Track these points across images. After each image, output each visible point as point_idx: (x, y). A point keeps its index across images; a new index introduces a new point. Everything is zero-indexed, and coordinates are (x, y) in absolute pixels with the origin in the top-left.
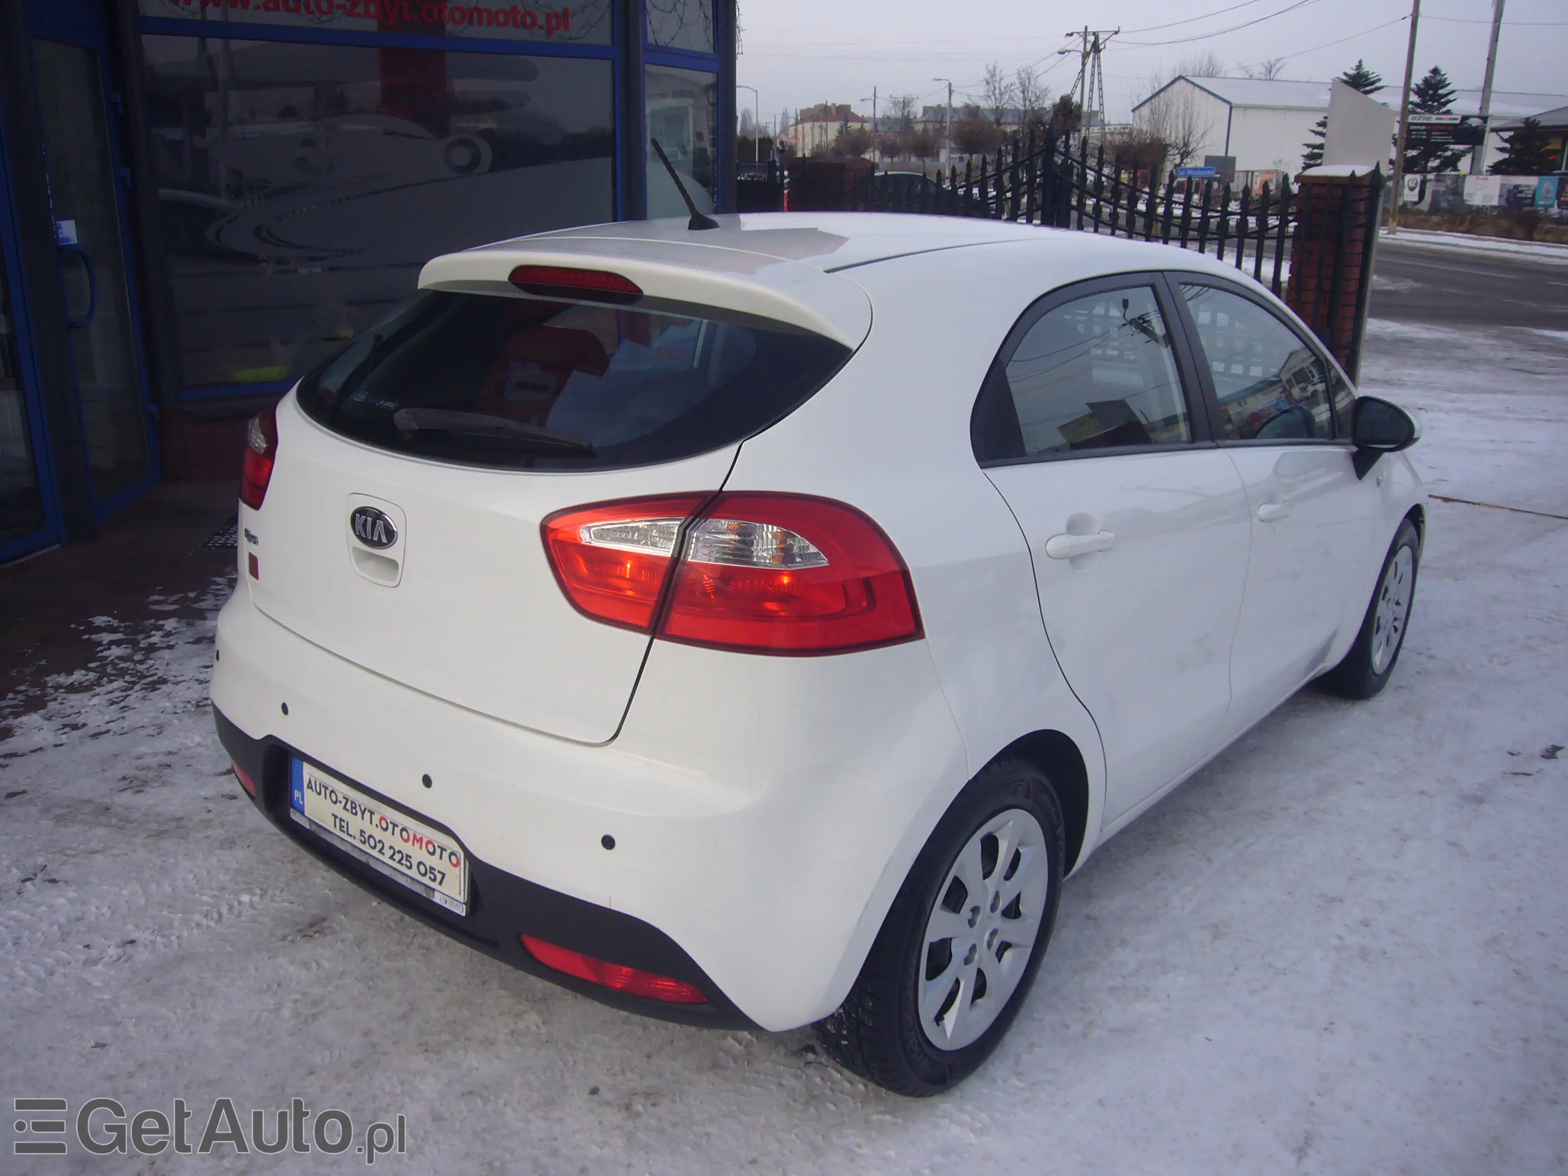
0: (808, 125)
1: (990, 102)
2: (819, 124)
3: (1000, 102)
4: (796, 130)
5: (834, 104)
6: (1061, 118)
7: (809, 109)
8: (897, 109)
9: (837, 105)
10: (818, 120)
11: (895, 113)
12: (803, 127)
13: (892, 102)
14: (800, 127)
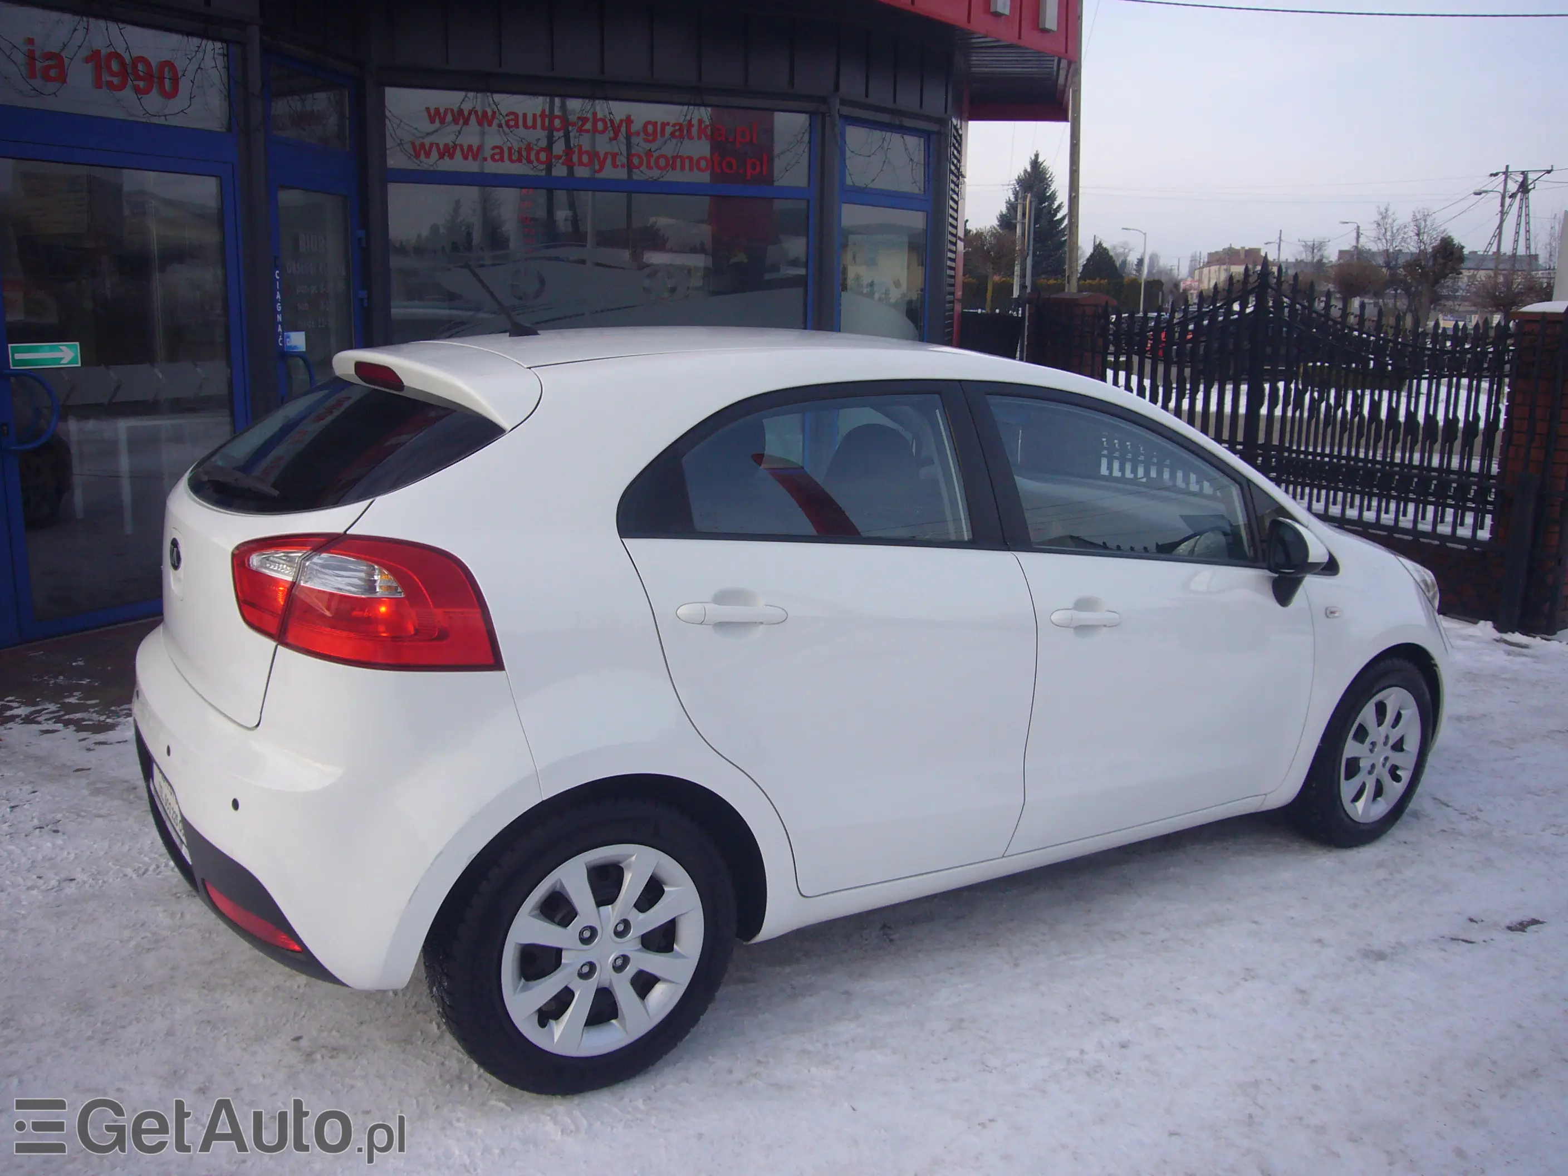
0: (1214, 268)
1: (1380, 245)
2: (1225, 267)
3: (1392, 244)
4: (1201, 274)
5: (1243, 248)
6: (1441, 261)
7: (1217, 252)
8: (1308, 253)
9: (1247, 248)
10: (1224, 264)
11: (1305, 256)
12: (1210, 271)
13: (1303, 246)
14: (1206, 270)
